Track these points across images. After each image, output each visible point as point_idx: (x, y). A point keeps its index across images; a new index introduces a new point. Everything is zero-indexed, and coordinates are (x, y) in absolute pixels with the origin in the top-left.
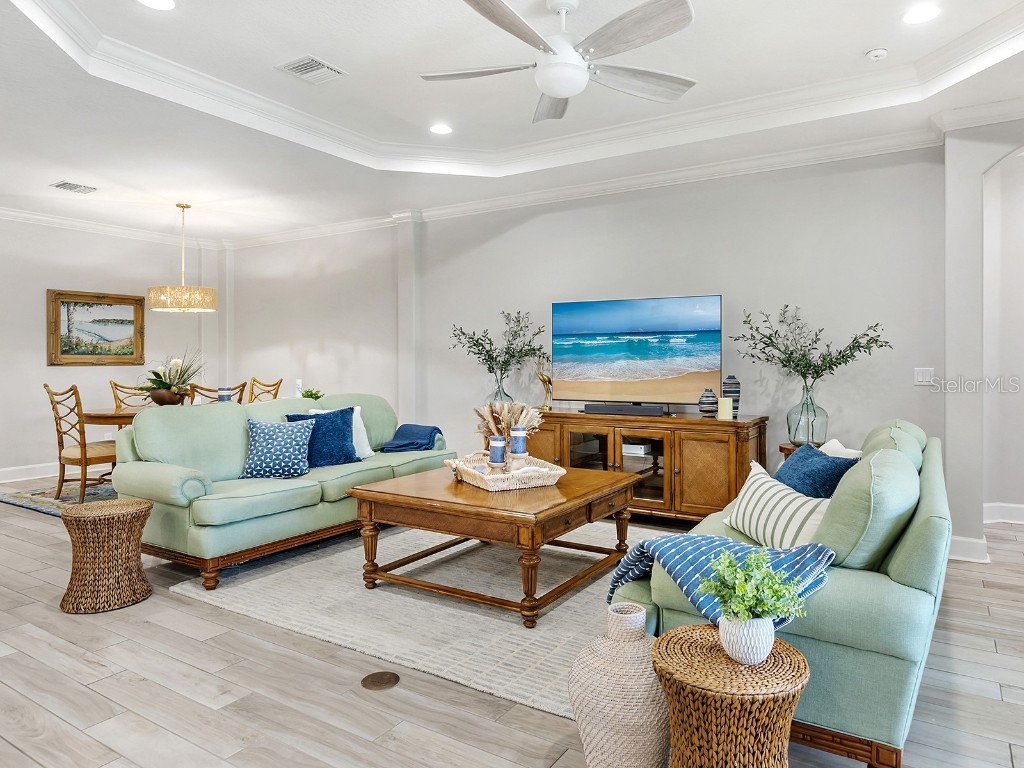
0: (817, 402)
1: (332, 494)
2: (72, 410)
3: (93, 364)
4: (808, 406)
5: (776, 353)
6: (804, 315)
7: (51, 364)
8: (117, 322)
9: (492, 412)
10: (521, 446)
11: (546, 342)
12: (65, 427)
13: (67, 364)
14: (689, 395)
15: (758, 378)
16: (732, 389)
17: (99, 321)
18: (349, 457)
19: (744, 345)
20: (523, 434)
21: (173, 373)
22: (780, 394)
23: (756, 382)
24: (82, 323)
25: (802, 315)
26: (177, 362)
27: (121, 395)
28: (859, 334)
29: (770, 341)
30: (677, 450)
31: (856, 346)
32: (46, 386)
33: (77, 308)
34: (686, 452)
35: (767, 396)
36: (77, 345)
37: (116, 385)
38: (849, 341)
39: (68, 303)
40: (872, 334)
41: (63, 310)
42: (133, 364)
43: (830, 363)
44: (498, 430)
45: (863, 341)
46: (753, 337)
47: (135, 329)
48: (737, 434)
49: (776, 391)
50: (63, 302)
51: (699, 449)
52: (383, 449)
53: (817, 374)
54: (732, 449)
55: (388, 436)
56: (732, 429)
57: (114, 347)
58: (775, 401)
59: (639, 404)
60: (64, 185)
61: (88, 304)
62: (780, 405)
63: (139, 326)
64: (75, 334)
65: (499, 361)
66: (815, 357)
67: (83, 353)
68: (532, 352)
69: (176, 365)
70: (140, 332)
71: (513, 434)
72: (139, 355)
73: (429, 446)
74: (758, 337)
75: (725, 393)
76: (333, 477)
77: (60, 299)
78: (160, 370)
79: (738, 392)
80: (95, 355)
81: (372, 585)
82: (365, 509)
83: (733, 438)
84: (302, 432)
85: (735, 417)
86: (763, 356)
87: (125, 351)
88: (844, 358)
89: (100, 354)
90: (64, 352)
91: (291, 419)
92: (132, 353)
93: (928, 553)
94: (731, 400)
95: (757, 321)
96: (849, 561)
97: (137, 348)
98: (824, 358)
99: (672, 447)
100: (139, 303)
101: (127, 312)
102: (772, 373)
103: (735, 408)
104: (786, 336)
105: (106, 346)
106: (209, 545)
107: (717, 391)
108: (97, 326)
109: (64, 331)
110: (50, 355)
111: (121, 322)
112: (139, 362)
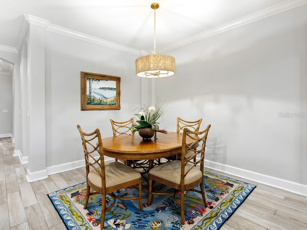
2: (96, 149)
3: (100, 110)
7: (83, 109)
8: (109, 89)
12: (90, 148)
13: (90, 110)
17: (103, 88)
21: (151, 115)
26: (152, 109)
27: (116, 127)
32: (78, 127)
33: (93, 81)
36: (94, 100)
37: (113, 121)
39: (90, 79)
41: (88, 82)
42: (116, 109)
47: (117, 92)
50: (87, 78)
57: (109, 101)
61: (98, 79)
63: (118, 91)
64: (92, 94)
67: (96, 104)
69: (152, 111)
70: (119, 94)
72: (118, 105)
77: (86, 76)
78: (142, 113)
87: (113, 103)
89: (103, 104)
90: (88, 104)
92: (115, 104)
97: (117, 101)
100: (118, 80)
101: (113, 84)
105: (105, 100)
110: (82, 105)
111: (111, 89)
112: (118, 108)
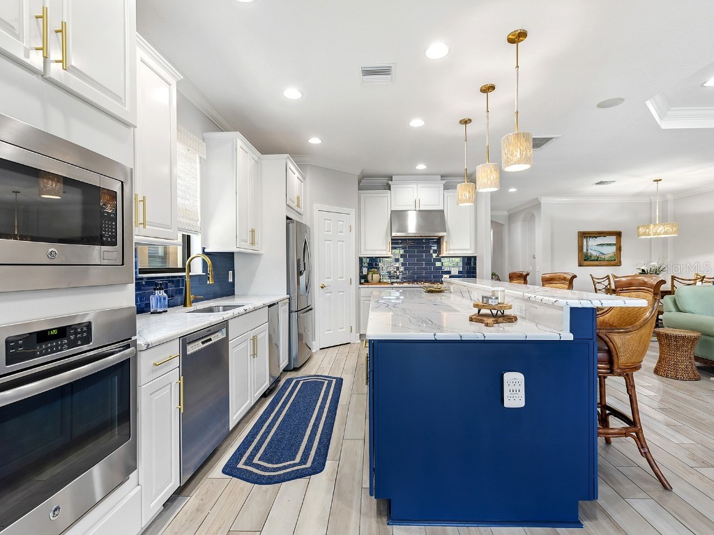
7: (580, 265)
13: (587, 266)
21: (652, 270)
24: (593, 246)
26: (654, 264)
33: (591, 239)
36: (591, 256)
39: (587, 237)
41: (585, 240)
42: (616, 265)
47: (616, 248)
57: (607, 257)
61: (595, 237)
63: (618, 246)
64: (589, 251)
67: (593, 261)
70: (619, 249)
72: (618, 261)
77: (584, 235)
80: (598, 261)
87: (612, 259)
90: (586, 260)
92: (615, 260)
97: (618, 257)
100: (618, 234)
101: (612, 240)
105: (603, 257)
108: (599, 247)
109: (585, 250)
110: (579, 261)
111: (610, 245)
112: (619, 264)
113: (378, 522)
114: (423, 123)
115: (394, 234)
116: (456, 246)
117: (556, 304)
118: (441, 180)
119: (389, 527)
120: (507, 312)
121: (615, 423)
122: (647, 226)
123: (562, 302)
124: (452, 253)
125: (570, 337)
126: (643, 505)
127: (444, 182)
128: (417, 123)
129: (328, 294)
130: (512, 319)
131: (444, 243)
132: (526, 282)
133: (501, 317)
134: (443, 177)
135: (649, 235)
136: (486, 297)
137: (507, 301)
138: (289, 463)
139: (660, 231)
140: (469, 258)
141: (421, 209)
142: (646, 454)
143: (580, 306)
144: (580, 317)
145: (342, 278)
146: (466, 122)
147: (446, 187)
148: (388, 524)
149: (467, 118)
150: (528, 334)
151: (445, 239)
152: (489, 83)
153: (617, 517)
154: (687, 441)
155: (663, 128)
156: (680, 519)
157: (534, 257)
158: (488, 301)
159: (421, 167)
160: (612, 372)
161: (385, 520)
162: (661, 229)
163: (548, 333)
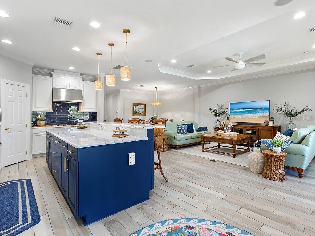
0: (293, 122)
1: (193, 137)
3: (139, 116)
4: (291, 123)
5: (283, 112)
6: (290, 104)
7: (133, 116)
9: (224, 123)
10: (230, 129)
11: (228, 111)
13: (135, 116)
14: (262, 121)
15: (279, 117)
16: (272, 120)
18: (193, 132)
19: (275, 111)
20: (230, 127)
21: (155, 117)
22: (284, 121)
23: (278, 118)
25: (289, 104)
26: (155, 115)
28: (304, 108)
29: (281, 110)
30: (259, 132)
31: (303, 110)
34: (261, 132)
35: (281, 121)
36: (136, 113)
38: (301, 110)
40: (307, 108)
43: (296, 114)
44: (225, 126)
45: (305, 110)
46: (277, 109)
48: (274, 129)
49: (283, 120)
51: (265, 132)
52: (197, 131)
53: (293, 116)
54: (272, 132)
55: (197, 129)
56: (272, 128)
57: (141, 113)
58: (283, 122)
59: (250, 123)
60: (141, 86)
61: (138, 105)
62: (284, 123)
65: (218, 114)
66: (293, 113)
68: (225, 113)
70: (145, 110)
71: (228, 127)
73: (206, 130)
74: (279, 109)
75: (271, 121)
76: (192, 134)
77: (135, 105)
78: (152, 117)
79: (274, 120)
80: (139, 114)
81: (203, 151)
82: (202, 139)
83: (273, 129)
84: (186, 127)
85: (273, 126)
86: (280, 113)
88: (300, 113)
91: (183, 125)
93: (308, 141)
94: (272, 122)
95: (278, 106)
96: (295, 142)
97: (144, 113)
98: (295, 113)
99: (258, 131)
100: (145, 105)
101: (143, 107)
102: (282, 117)
103: (273, 124)
104: (285, 109)
105: (140, 113)
106: (178, 143)
107: (269, 120)
108: (139, 109)
109: (135, 110)
110: (133, 114)
111: (142, 108)
112: (145, 115)
113: (80, 228)
114: (80, 50)
115: (54, 100)
116: (87, 107)
117: (143, 128)
118: (81, 76)
119: (86, 227)
120: (125, 133)
121: (155, 166)
122: (154, 103)
123: (145, 127)
124: (85, 110)
125: (147, 139)
126: (163, 187)
127: (82, 77)
128: (76, 49)
129: (10, 134)
130: (127, 135)
131: (82, 106)
132: (121, 122)
133: (123, 135)
134: (82, 74)
135: (154, 105)
136: (118, 128)
137: (125, 129)
138: (15, 226)
139: (156, 104)
140: (93, 113)
141: (70, 88)
142: (162, 173)
143: (150, 128)
144: (150, 132)
145: (21, 123)
146: (99, 54)
147: (83, 80)
148: (85, 226)
149: (100, 53)
150: (136, 139)
151: (82, 103)
152: (113, 43)
153: (157, 193)
154: (169, 168)
155: (160, 71)
156: (171, 187)
157: (117, 113)
158: (119, 129)
159: (72, 68)
160: (155, 149)
161: (83, 225)
162: (157, 104)
163: (141, 138)
